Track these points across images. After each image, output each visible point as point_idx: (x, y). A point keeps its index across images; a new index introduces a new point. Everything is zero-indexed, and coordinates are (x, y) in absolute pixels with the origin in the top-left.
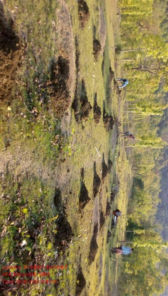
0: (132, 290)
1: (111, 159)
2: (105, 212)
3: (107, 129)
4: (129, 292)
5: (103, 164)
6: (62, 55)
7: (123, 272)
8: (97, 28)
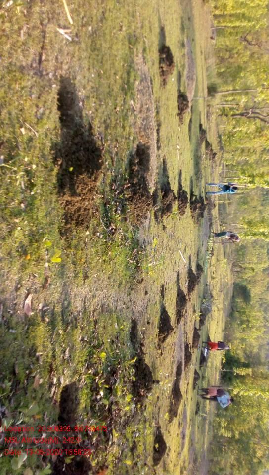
0: (230, 462)
1: (201, 263)
2: (191, 343)
3: (196, 219)
4: (226, 466)
5: (190, 272)
6: (141, 141)
7: (216, 433)
8: (183, 73)
